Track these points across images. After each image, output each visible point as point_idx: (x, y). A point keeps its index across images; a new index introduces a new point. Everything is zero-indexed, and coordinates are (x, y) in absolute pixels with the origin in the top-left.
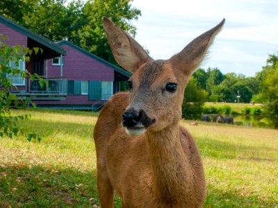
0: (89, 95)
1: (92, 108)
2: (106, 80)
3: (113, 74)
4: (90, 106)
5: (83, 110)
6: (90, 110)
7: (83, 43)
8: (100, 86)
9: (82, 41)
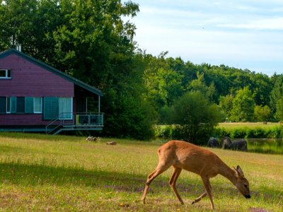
0: (43, 114)
1: (46, 130)
2: (64, 96)
3: (73, 89)
4: (43, 127)
5: (35, 132)
6: (44, 133)
7: (58, 48)
8: (57, 103)
9: (57, 45)
